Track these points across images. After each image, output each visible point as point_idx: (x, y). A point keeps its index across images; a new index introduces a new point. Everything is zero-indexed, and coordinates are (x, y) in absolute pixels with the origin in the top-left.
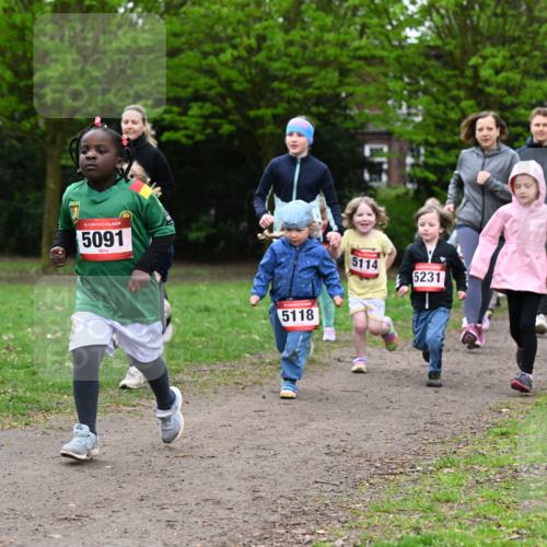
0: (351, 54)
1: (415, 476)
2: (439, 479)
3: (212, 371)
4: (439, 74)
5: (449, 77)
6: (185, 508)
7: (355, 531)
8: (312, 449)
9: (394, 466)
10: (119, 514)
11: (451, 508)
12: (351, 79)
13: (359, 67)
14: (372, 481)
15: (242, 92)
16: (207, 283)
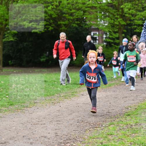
0: (86, 6)
1: (102, 128)
2: (109, 128)
3: (45, 99)
4: (112, 11)
5: (115, 12)
6: (36, 139)
7: (84, 144)
8: (74, 121)
9: (96, 125)
10: (17, 141)
11: (112, 137)
12: (87, 13)
13: (89, 10)
14: (90, 130)
15: (55, 18)
16: (46, 73)
